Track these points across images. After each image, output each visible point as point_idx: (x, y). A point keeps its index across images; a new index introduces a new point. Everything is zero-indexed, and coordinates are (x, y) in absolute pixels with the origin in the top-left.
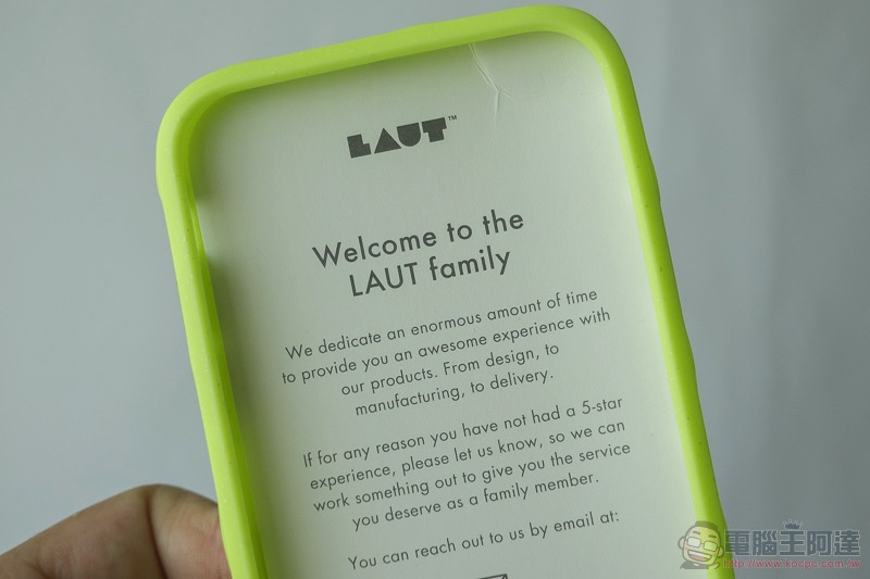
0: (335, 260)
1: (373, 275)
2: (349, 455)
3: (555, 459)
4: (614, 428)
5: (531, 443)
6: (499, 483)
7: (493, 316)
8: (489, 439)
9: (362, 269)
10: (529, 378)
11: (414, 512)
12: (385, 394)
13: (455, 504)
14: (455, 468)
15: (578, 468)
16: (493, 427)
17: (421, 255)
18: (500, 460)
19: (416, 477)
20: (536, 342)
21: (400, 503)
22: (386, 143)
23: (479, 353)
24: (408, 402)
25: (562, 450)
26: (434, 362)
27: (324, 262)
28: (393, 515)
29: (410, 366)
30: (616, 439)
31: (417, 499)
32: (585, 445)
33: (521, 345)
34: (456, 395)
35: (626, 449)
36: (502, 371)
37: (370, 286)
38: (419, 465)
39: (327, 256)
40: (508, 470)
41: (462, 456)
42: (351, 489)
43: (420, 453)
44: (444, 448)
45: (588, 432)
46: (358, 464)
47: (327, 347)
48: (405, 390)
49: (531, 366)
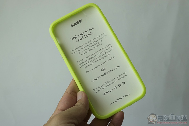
0: (74, 39)
1: (78, 39)
2: (82, 60)
3: (106, 53)
4: (111, 47)
5: (102, 52)
6: (100, 58)
7: (93, 39)
8: (97, 53)
9: (77, 39)
10: (100, 45)
11: (92, 64)
12: (84, 52)
13: (96, 62)
14: (95, 58)
15: (108, 53)
16: (97, 52)
17: (83, 35)
18: (99, 55)
19: (90, 60)
20: (99, 41)
21: (89, 64)
22: (75, 24)
23: (93, 44)
24: (87, 52)
25: (106, 52)
26: (88, 47)
27: (72, 40)
28: (89, 65)
29: (86, 48)
30: (112, 48)
31: (91, 63)
32: (108, 50)
33: (98, 42)
34: (92, 50)
35: (113, 49)
36: (96, 45)
37: (78, 41)
38: (90, 59)
39: (72, 39)
40: (101, 56)
41: (95, 56)
42: (84, 64)
43: (90, 57)
44: (93, 56)
45: (108, 49)
46: (84, 61)
47: (76, 49)
48: (86, 51)
49: (99, 44)
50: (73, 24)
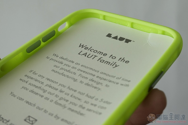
0: (82, 47)
1: (86, 53)
2: (40, 76)
3: (81, 106)
4: (102, 108)
5: (79, 99)
6: (63, 102)
7: (102, 73)
8: (71, 92)
10: (95, 88)
11: (37, 94)
12: (61, 71)
13: (47, 99)
14: (57, 92)
15: (83, 111)
16: (75, 91)
18: (67, 98)
19: (47, 88)
20: (105, 83)
21: (36, 90)
22: (116, 38)
23: (90, 77)
24: (64, 75)
25: (85, 105)
26: (78, 73)
27: (80, 46)
28: (32, 91)
29: (73, 70)
30: (100, 110)
31: (40, 92)
32: (92, 108)
33: (101, 81)
34: (75, 80)
35: (100, 114)
36: (90, 83)
37: (84, 54)
38: (50, 87)
39: (81, 46)
40: (67, 101)
41: (61, 91)
42: (30, 81)
43: (53, 85)
44: (60, 88)
45: (95, 105)
46: (39, 79)
47: (62, 58)
48: (66, 73)
49: (99, 86)
50: (113, 36)
